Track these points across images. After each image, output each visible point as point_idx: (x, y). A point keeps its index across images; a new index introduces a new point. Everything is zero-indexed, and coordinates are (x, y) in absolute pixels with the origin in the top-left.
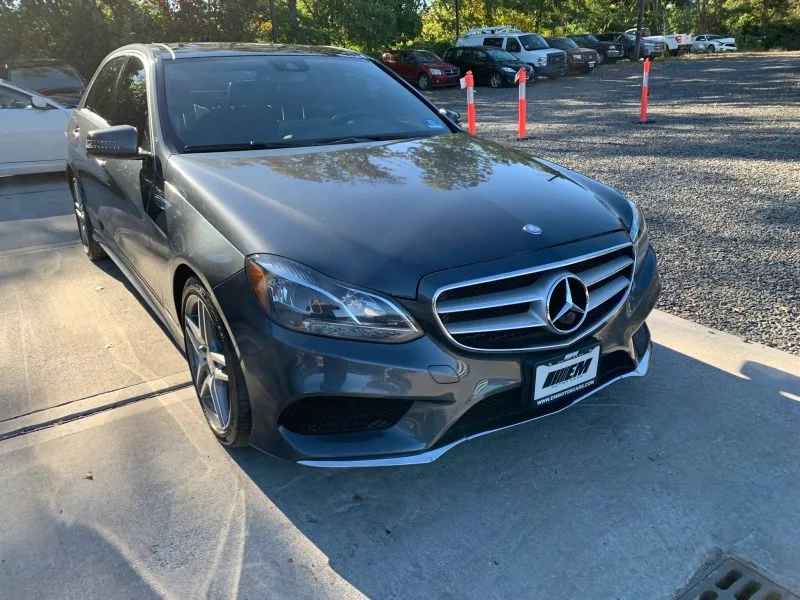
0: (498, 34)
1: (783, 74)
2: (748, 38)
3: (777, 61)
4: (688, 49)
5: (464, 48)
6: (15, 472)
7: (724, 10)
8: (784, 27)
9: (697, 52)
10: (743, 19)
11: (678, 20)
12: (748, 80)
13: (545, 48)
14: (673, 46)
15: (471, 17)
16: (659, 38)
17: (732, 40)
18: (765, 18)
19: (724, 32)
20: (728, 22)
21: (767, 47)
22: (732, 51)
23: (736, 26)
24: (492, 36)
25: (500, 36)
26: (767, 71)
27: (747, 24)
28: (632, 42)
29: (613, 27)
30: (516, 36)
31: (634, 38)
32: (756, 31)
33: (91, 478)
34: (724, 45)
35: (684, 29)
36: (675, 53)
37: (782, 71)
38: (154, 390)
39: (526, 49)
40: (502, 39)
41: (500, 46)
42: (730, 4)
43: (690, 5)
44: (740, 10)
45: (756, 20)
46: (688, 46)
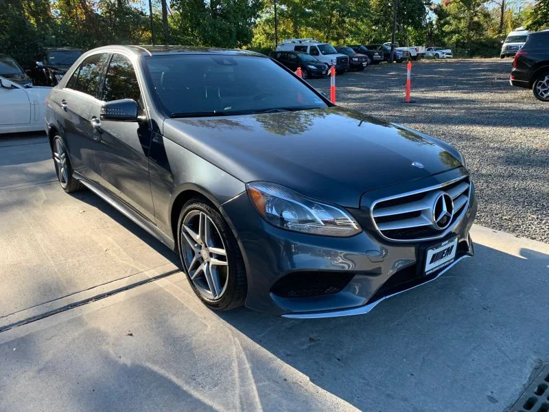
0: (304, 44)
1: (485, 73)
2: (460, 50)
3: (479, 65)
4: (422, 56)
5: (282, 52)
6: (76, 334)
7: (443, 32)
8: (481, 43)
9: (429, 58)
10: (455, 37)
11: (415, 38)
12: (464, 76)
13: (334, 53)
14: (414, 54)
15: (284, 32)
16: (405, 49)
17: (449, 51)
18: (469, 37)
19: (444, 46)
20: (446, 40)
21: (471, 55)
22: (450, 58)
23: (451, 42)
24: (300, 44)
25: (305, 45)
26: (474, 71)
27: (458, 41)
28: (388, 51)
29: (375, 41)
30: (316, 45)
31: (389, 48)
32: (463, 46)
33: (131, 335)
34: (445, 54)
35: (419, 43)
36: (415, 58)
37: (484, 71)
38: (151, 277)
39: (323, 54)
40: (307, 47)
41: (306, 51)
42: (446, 28)
43: (422, 28)
44: (453, 32)
45: (463, 38)
46: (423, 54)
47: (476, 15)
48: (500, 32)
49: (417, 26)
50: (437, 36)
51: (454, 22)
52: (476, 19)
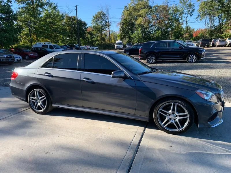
0: (46, 44)
2: (100, 47)
7: (93, 40)
8: (106, 45)
10: (97, 43)
13: (60, 48)
14: (86, 48)
16: (83, 46)
17: (97, 47)
18: (102, 42)
19: (94, 46)
20: (94, 43)
23: (96, 44)
24: (44, 45)
27: (98, 44)
28: (77, 47)
30: (51, 45)
32: (100, 45)
39: (56, 48)
40: (48, 46)
41: (47, 47)
42: (94, 39)
43: (85, 39)
44: (96, 41)
45: (100, 43)
46: (89, 48)
47: (103, 35)
48: (110, 41)
49: (83, 38)
50: (90, 42)
51: (96, 37)
52: (103, 36)
